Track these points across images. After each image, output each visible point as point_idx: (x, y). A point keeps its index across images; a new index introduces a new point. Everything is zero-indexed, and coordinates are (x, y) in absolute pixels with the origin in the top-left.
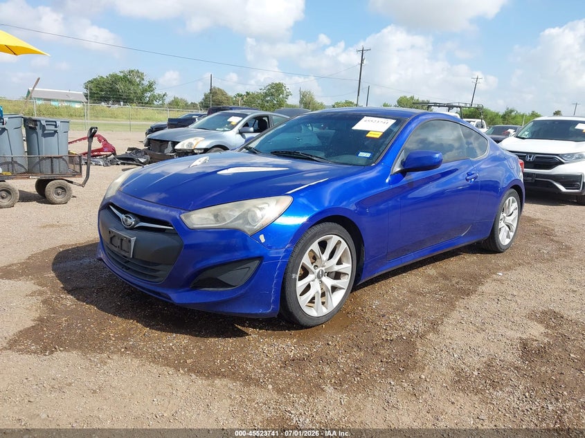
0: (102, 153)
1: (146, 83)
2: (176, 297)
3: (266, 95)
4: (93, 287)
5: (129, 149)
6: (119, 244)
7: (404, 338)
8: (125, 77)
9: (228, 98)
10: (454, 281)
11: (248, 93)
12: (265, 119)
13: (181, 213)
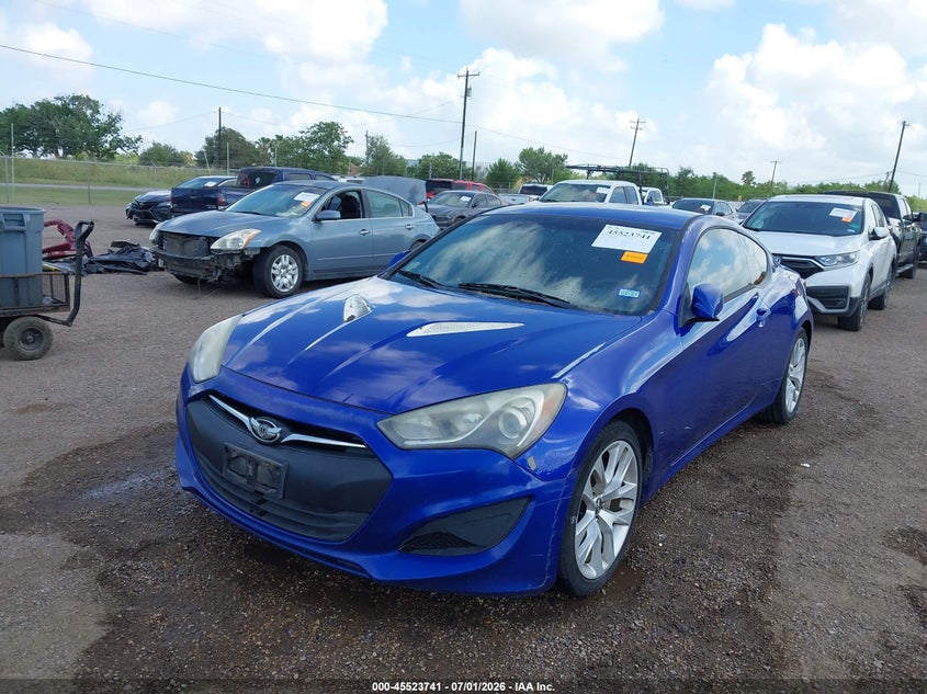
0: (67, 253)
1: (103, 118)
2: (371, 566)
3: (312, 141)
4: (177, 540)
5: (115, 244)
6: (251, 473)
7: (739, 603)
8: (65, 106)
9: (249, 146)
10: (749, 482)
11: (280, 138)
12: (356, 195)
13: (376, 421)
